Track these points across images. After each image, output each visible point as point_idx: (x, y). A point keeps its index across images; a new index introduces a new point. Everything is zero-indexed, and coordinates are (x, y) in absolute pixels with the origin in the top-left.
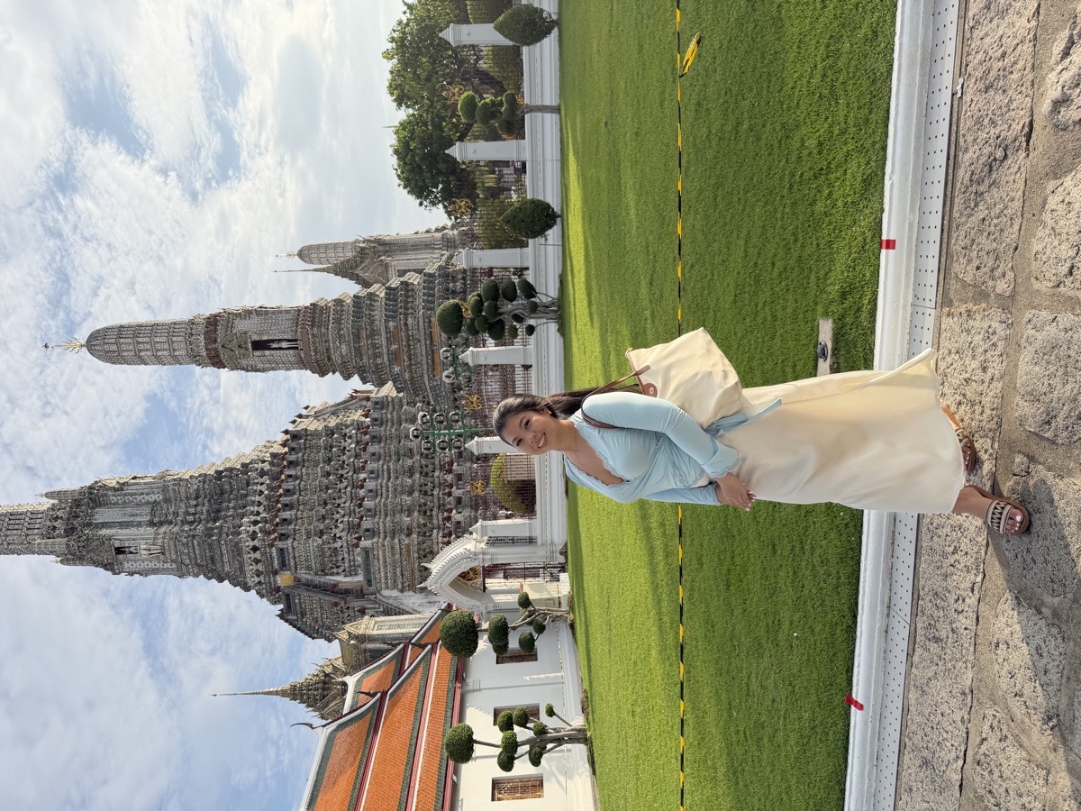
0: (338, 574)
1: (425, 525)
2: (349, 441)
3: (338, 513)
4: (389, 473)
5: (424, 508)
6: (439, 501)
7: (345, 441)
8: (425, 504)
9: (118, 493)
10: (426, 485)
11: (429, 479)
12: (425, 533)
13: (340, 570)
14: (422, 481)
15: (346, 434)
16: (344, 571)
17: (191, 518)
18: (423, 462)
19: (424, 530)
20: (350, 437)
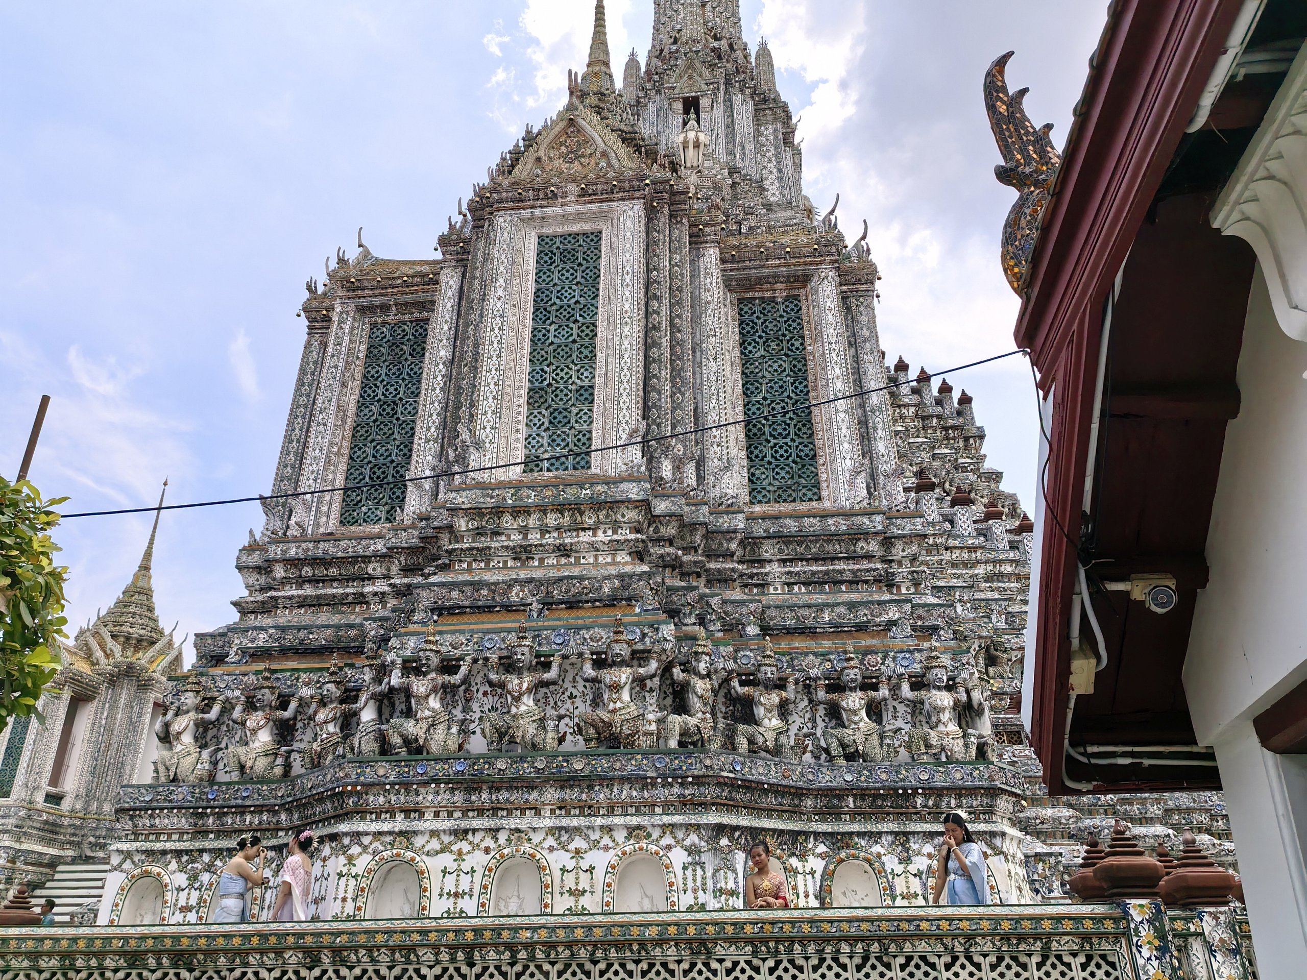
9: (781, 137)
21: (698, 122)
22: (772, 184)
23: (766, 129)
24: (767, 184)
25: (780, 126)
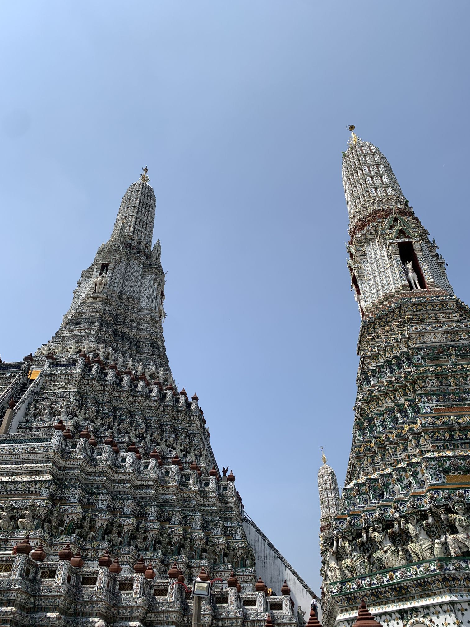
0: (27, 415)
1: (61, 523)
2: (181, 455)
3: (102, 425)
4: (142, 488)
5: (86, 525)
6: (93, 549)
7: (181, 451)
8: (92, 528)
10: (119, 533)
11: (126, 539)
12: (49, 522)
13: (30, 418)
14: (126, 528)
15: (189, 453)
16: (27, 421)
17: (120, 319)
18: (151, 535)
19: (54, 522)
20: (185, 456)
21: (106, 274)
22: (144, 300)
23: (147, 277)
24: (142, 300)
25: (153, 275)
